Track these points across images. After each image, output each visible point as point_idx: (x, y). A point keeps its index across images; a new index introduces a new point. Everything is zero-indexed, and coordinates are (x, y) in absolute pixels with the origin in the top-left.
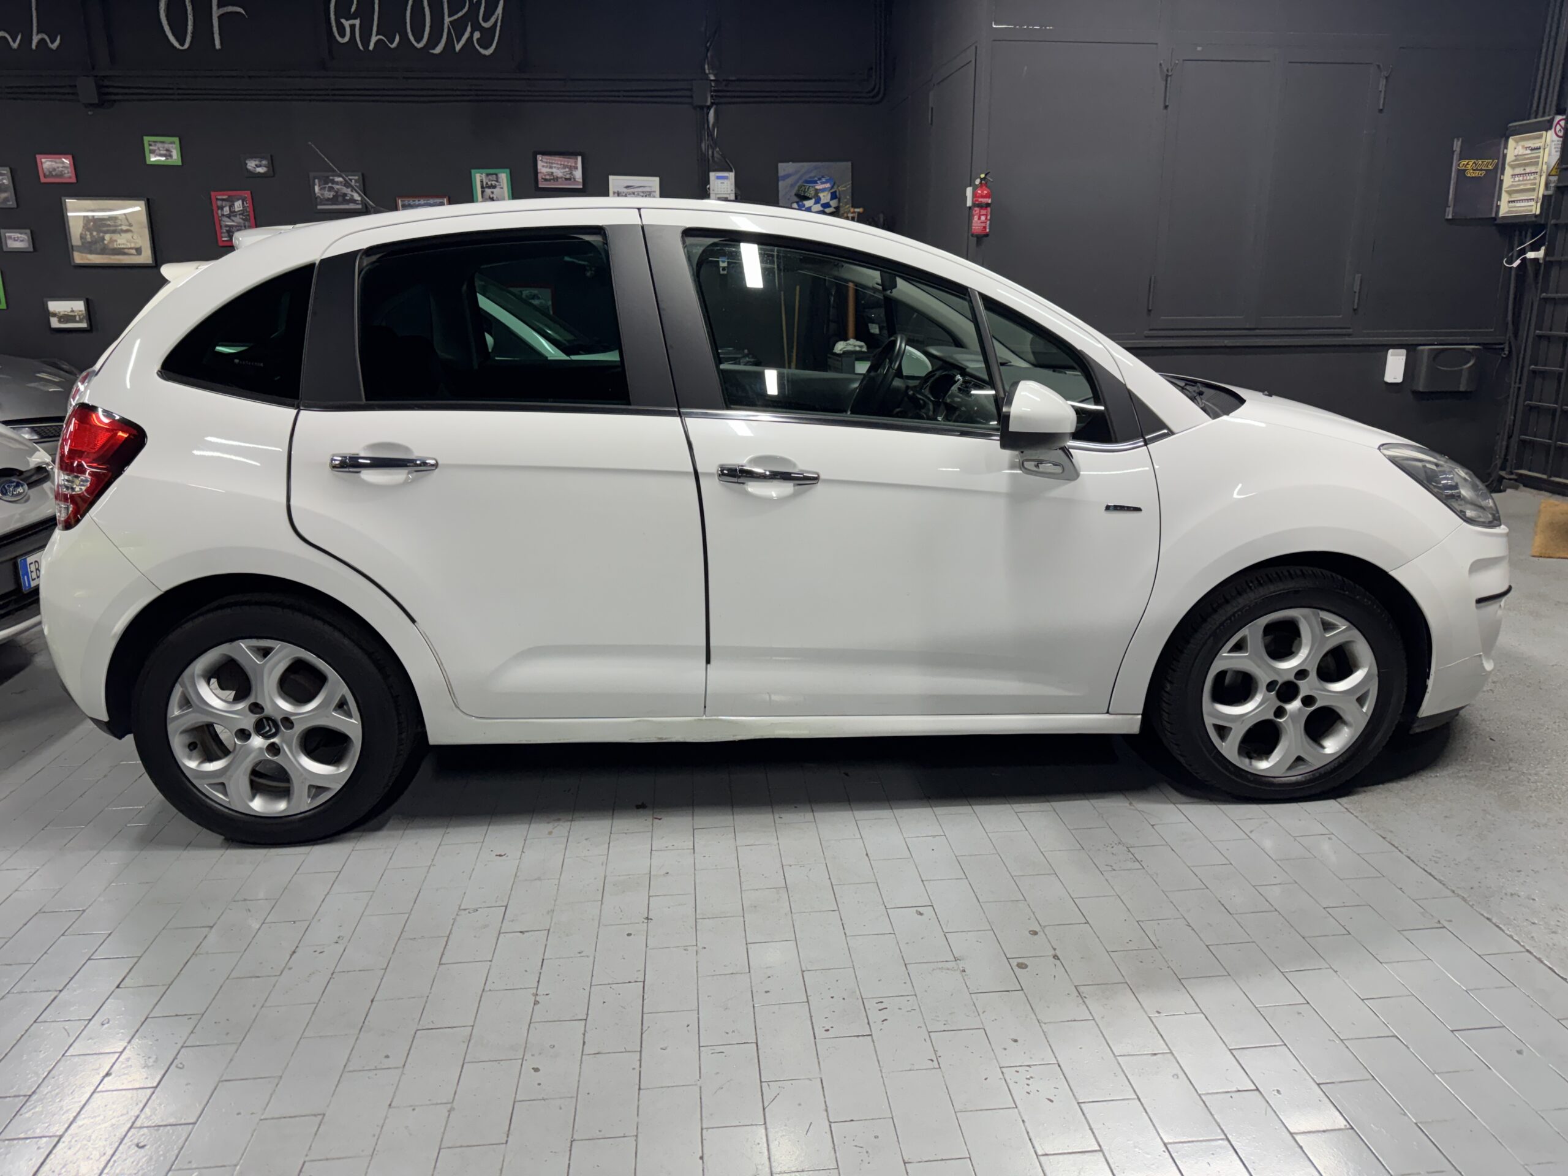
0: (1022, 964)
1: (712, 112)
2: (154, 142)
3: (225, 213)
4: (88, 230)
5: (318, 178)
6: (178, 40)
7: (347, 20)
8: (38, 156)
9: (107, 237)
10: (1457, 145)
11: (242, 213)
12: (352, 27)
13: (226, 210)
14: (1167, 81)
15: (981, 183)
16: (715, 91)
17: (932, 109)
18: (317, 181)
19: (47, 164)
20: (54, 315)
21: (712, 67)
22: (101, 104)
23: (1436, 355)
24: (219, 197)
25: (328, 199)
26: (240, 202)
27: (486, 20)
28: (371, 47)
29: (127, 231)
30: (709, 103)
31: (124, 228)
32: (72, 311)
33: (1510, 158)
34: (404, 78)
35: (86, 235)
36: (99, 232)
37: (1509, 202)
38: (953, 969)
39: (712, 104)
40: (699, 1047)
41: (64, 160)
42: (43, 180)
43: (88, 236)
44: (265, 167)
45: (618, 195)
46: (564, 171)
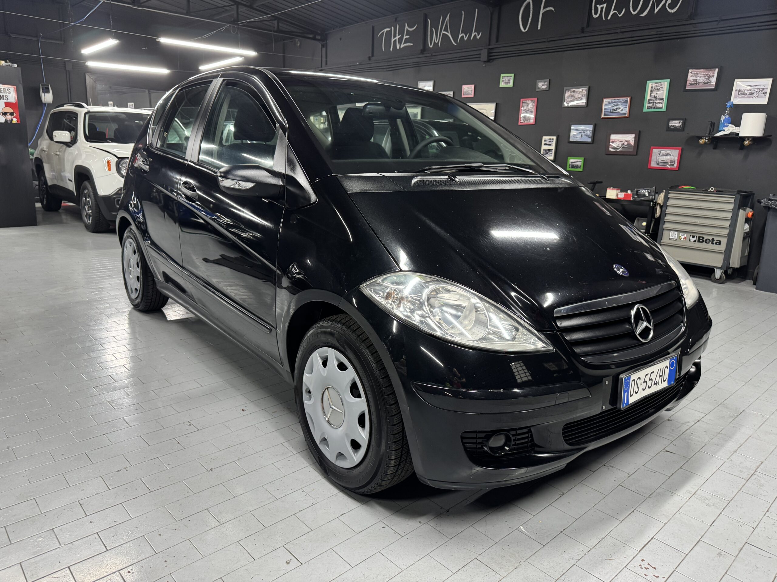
2: (505, 76)
3: (525, 109)
5: (568, 90)
6: (523, 27)
8: (462, 85)
19: (466, 89)
22: (490, 60)
24: (523, 101)
26: (532, 103)
28: (609, 18)
41: (471, 86)
42: (463, 96)
44: (546, 85)
45: (739, 91)
46: (705, 78)
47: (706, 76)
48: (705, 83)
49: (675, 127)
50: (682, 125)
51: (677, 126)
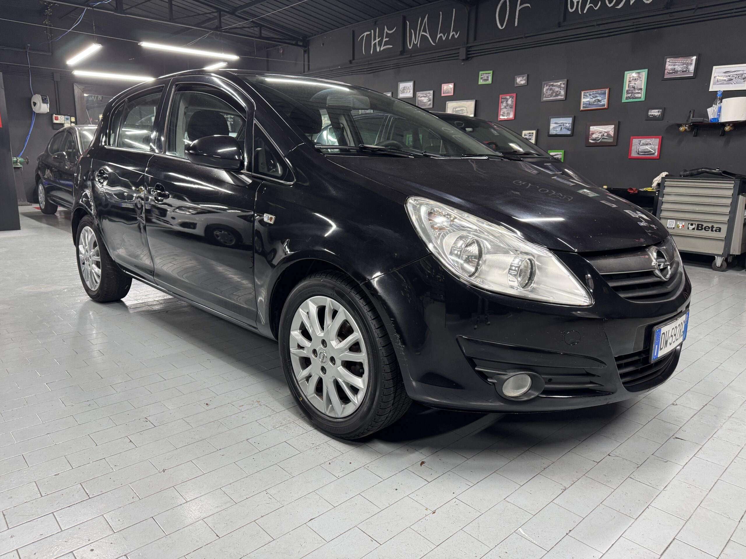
2: (482, 74)
3: (504, 106)
5: (546, 84)
6: (501, 25)
8: (442, 84)
11: (511, 104)
12: (578, 2)
19: (445, 88)
24: (502, 97)
25: (548, 95)
26: (511, 99)
28: (585, 12)
34: (598, 25)
41: (450, 85)
42: (443, 95)
44: (525, 80)
46: (683, 66)
48: (683, 71)
49: (654, 116)
50: (661, 114)
51: (656, 115)
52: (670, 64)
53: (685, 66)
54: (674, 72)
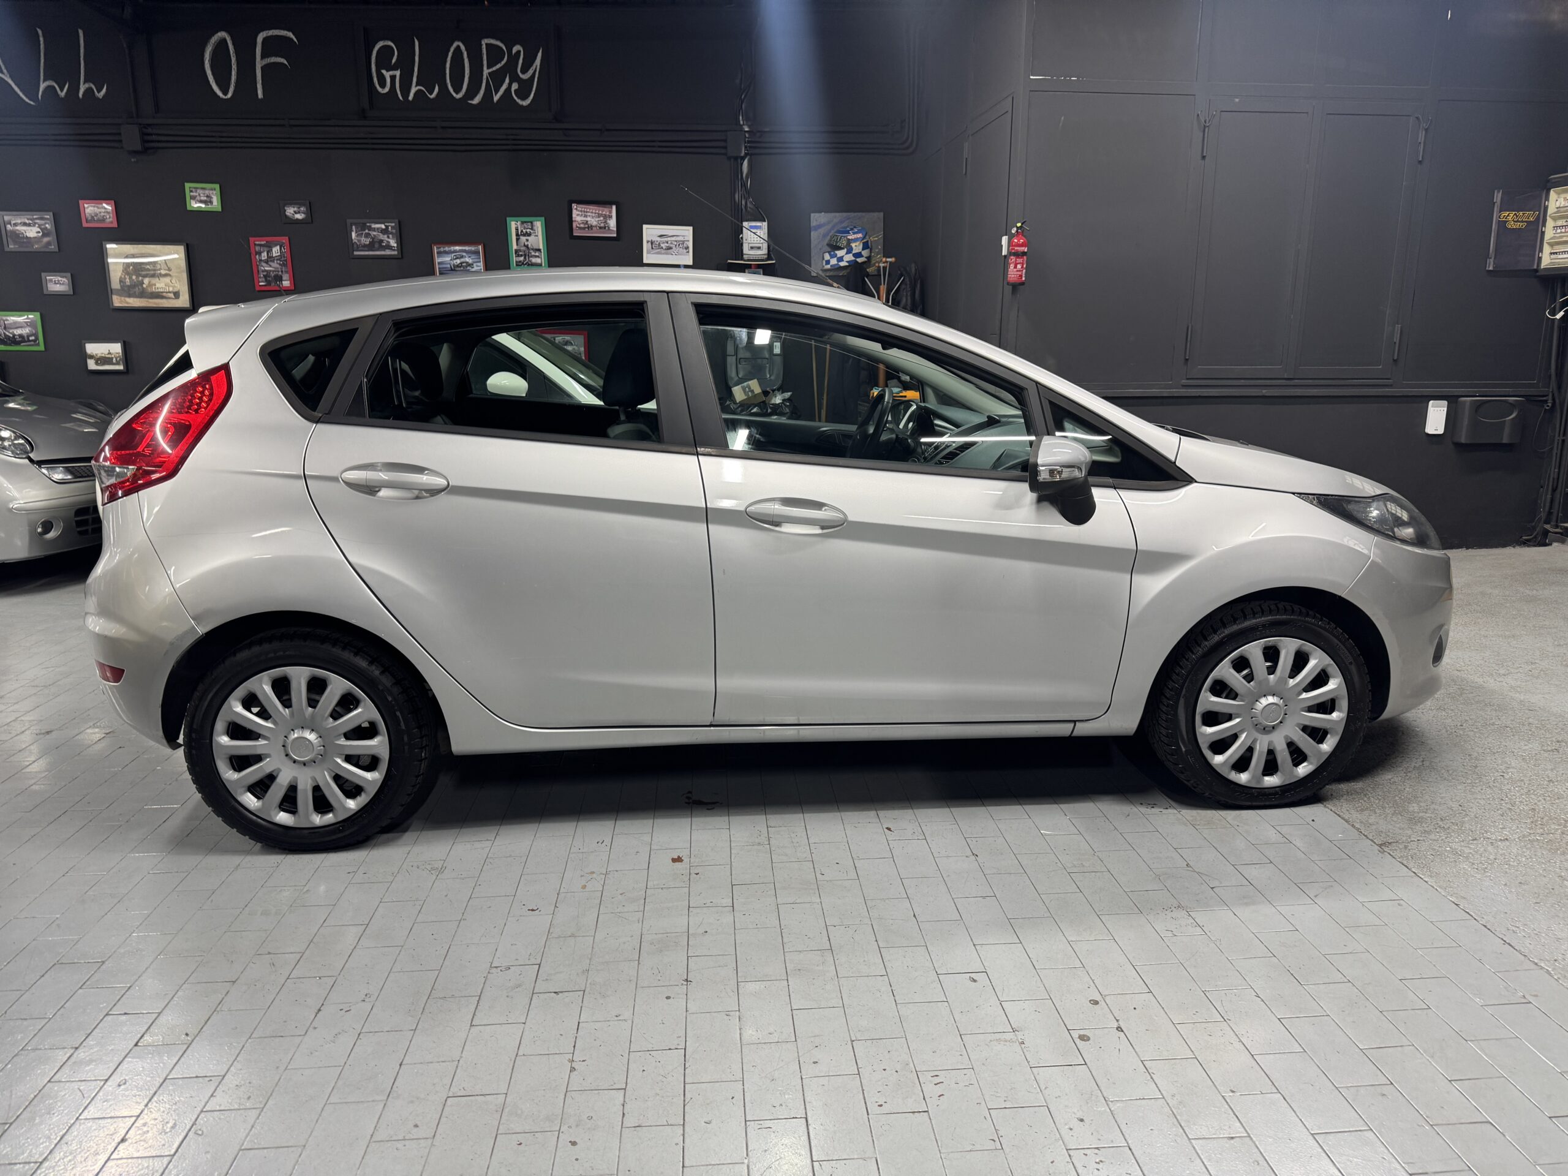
0: (1084, 1036)
1: (746, 163)
2: (194, 188)
3: (263, 259)
4: (128, 273)
5: (355, 224)
6: (221, 89)
7: (387, 71)
8: (80, 202)
9: (146, 281)
10: (1498, 197)
11: (280, 258)
12: (393, 78)
13: (264, 256)
14: (1204, 131)
15: (1017, 231)
16: (749, 142)
17: (966, 159)
18: (354, 227)
19: (90, 209)
20: (91, 357)
21: (747, 119)
22: (145, 151)
23: (1478, 407)
24: (257, 243)
25: (365, 246)
26: (278, 247)
27: (524, 71)
28: (411, 98)
29: (166, 275)
30: (743, 154)
31: (163, 272)
32: (110, 353)
33: (1551, 209)
34: (443, 128)
35: (125, 278)
36: (137, 277)
37: (1551, 253)
38: (1011, 1041)
39: (746, 155)
40: (746, 1121)
41: (104, 205)
42: (85, 225)
43: (128, 280)
44: (304, 213)
45: (652, 244)
46: (599, 219)
47: (599, 216)
48: (600, 228)
52: (578, 213)
53: (602, 218)
54: (586, 228)
